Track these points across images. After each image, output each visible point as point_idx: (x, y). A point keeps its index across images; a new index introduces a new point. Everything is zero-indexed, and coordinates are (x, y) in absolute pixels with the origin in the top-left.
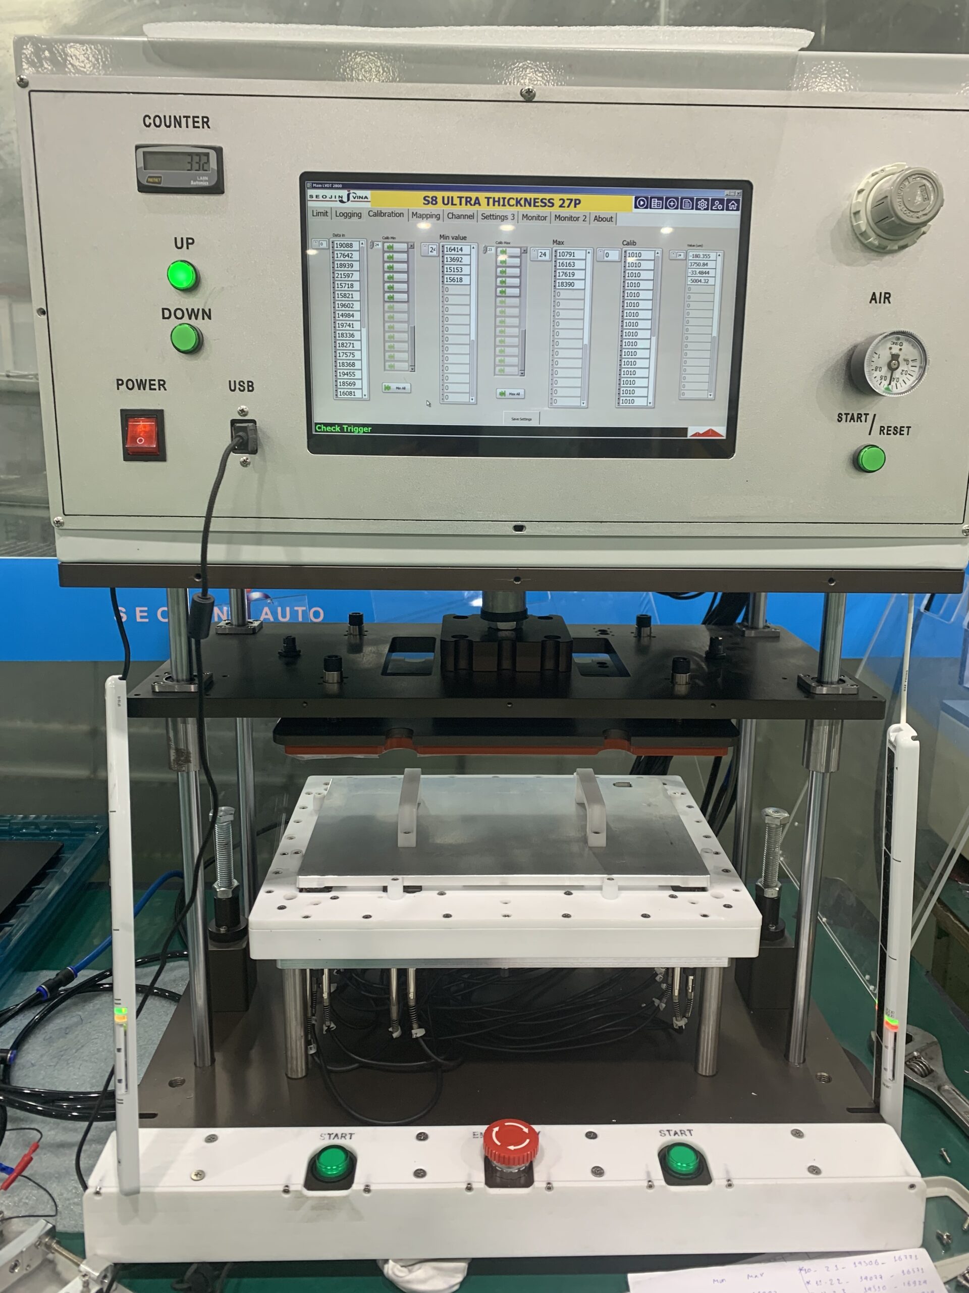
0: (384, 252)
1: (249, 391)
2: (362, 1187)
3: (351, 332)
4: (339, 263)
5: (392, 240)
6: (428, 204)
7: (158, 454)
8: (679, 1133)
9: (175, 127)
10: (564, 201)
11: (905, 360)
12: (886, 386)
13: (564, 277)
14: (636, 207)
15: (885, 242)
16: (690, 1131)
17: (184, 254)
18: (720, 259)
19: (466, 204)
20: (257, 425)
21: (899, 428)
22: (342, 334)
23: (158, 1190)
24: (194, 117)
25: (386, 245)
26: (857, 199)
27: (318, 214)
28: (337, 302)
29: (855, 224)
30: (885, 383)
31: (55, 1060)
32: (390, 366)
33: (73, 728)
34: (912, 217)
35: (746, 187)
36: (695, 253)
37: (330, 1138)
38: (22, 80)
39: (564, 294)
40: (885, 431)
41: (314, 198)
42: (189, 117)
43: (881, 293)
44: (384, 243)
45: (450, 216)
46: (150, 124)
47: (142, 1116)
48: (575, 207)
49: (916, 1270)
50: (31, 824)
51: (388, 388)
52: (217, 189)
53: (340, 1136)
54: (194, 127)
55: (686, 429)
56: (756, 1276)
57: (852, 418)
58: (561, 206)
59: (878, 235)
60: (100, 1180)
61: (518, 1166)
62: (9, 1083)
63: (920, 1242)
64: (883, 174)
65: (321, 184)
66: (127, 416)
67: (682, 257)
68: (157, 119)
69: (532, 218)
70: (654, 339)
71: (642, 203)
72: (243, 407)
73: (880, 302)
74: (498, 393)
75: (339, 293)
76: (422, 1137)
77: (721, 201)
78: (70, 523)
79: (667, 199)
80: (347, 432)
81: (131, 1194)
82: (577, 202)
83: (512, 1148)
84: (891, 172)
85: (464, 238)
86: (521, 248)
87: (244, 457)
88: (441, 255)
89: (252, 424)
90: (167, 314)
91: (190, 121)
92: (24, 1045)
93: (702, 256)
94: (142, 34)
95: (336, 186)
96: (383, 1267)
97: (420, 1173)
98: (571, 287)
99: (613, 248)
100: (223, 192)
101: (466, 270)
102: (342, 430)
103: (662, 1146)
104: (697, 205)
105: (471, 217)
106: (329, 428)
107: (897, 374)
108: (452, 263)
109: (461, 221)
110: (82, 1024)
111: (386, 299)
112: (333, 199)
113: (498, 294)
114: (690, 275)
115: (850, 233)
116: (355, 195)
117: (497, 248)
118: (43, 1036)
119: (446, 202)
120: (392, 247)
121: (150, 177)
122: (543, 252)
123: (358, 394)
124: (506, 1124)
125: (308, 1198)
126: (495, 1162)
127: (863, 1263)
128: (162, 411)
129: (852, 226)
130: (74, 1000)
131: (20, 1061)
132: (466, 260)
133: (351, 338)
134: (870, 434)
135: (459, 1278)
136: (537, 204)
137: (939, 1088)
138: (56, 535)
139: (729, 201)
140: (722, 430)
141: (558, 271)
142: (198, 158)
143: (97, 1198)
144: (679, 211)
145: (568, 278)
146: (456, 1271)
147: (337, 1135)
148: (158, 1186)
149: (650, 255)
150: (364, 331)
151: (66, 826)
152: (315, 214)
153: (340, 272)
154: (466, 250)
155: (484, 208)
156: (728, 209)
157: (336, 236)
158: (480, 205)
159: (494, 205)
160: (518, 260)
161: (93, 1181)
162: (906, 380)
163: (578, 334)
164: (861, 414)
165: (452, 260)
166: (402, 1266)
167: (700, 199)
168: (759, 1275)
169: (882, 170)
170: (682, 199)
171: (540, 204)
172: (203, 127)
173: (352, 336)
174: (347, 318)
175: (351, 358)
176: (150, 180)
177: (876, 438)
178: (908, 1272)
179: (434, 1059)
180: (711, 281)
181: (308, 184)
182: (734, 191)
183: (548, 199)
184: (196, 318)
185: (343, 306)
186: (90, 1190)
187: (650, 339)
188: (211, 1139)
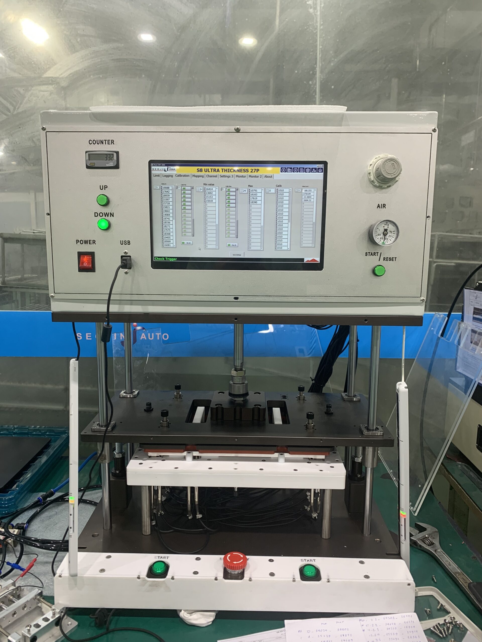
0: (182, 190)
1: (128, 244)
2: (171, 577)
3: (169, 221)
4: (164, 194)
5: (185, 186)
6: (199, 171)
7: (92, 269)
8: (310, 561)
9: (101, 144)
10: (252, 170)
11: (390, 231)
12: (383, 242)
13: (253, 199)
14: (281, 172)
15: (381, 185)
16: (314, 560)
17: (103, 192)
18: (315, 192)
19: (214, 172)
20: (131, 258)
21: (391, 258)
22: (165, 222)
23: (85, 576)
24: (108, 140)
25: (182, 188)
26: (370, 168)
27: (156, 176)
28: (163, 210)
29: (369, 177)
30: (382, 241)
31: (45, 529)
32: (184, 234)
33: (57, 387)
34: (389, 176)
35: (325, 163)
36: (305, 189)
37: (159, 558)
38: (43, 128)
39: (253, 206)
40: (386, 259)
41: (154, 170)
42: (106, 140)
43: (381, 204)
44: (182, 187)
45: (208, 176)
46: (91, 143)
47: (79, 548)
48: (257, 172)
49: (410, 621)
50: (38, 430)
51: (183, 243)
52: (117, 167)
53: (163, 557)
54: (108, 144)
55: (303, 259)
56: (340, 622)
57: (372, 254)
58: (251, 172)
59: (379, 182)
60: (62, 571)
61: (238, 571)
62: (25, 535)
63: (414, 610)
64: (379, 158)
65: (157, 164)
66: (80, 254)
67: (300, 191)
68: (94, 141)
69: (240, 177)
70: (289, 223)
71: (284, 170)
72: (126, 251)
73: (381, 208)
74: (227, 245)
75: (164, 206)
76: (198, 559)
77: (315, 169)
78: (57, 296)
79: (294, 168)
80: (167, 260)
81: (74, 576)
82: (258, 170)
83: (235, 563)
84: (382, 158)
85: (213, 185)
86: (235, 188)
87: (126, 270)
88: (204, 191)
89: (129, 257)
90: (96, 215)
91: (107, 142)
92: (31, 523)
93: (308, 191)
94: (90, 110)
95: (163, 165)
96: (179, 613)
97: (196, 573)
98: (256, 203)
99: (273, 188)
100: (119, 168)
101: (214, 197)
102: (165, 259)
103: (301, 566)
104: (306, 170)
105: (216, 176)
106: (160, 259)
107: (387, 237)
108: (209, 194)
109: (212, 178)
110: (57, 515)
111: (183, 208)
112: (162, 170)
113: (227, 206)
114: (303, 198)
115: (368, 181)
116: (170, 169)
117: (226, 188)
118: (40, 519)
119: (206, 171)
120: (185, 188)
121: (91, 163)
122: (245, 190)
123: (172, 245)
124: (234, 554)
125: (148, 581)
126: (227, 569)
127: (388, 618)
128: (94, 253)
129: (368, 178)
130: (53, 505)
131: (29, 529)
132: (214, 193)
133: (169, 224)
134: (379, 261)
135: (212, 619)
136: (242, 171)
137: (435, 551)
138: (51, 301)
139: (318, 169)
140: (318, 259)
141: (250, 197)
142: (109, 156)
143: (60, 578)
144: (299, 173)
145: (254, 200)
146: (210, 616)
147: (162, 557)
148: (85, 574)
149: (287, 190)
150: (174, 221)
151: (53, 431)
152: (155, 176)
153: (164, 198)
154: (214, 189)
155: (221, 173)
156: (318, 172)
157: (163, 184)
158: (219, 172)
159: (225, 172)
160: (235, 193)
161: (58, 572)
162: (391, 239)
163: (259, 222)
164: (375, 253)
165: (209, 193)
166: (187, 613)
167: (307, 168)
168: (341, 622)
169: (379, 157)
170: (300, 168)
171: (243, 171)
172: (112, 144)
173: (169, 223)
174: (167, 216)
175: (169, 231)
176: (91, 164)
177: (382, 262)
178: (407, 622)
179: (206, 528)
180: (312, 200)
181: (152, 164)
182: (321, 165)
183: (246, 169)
184: (108, 216)
185: (166, 211)
186: (57, 575)
187: (288, 223)
188: (109, 557)
